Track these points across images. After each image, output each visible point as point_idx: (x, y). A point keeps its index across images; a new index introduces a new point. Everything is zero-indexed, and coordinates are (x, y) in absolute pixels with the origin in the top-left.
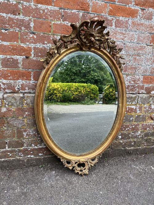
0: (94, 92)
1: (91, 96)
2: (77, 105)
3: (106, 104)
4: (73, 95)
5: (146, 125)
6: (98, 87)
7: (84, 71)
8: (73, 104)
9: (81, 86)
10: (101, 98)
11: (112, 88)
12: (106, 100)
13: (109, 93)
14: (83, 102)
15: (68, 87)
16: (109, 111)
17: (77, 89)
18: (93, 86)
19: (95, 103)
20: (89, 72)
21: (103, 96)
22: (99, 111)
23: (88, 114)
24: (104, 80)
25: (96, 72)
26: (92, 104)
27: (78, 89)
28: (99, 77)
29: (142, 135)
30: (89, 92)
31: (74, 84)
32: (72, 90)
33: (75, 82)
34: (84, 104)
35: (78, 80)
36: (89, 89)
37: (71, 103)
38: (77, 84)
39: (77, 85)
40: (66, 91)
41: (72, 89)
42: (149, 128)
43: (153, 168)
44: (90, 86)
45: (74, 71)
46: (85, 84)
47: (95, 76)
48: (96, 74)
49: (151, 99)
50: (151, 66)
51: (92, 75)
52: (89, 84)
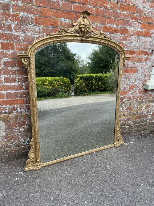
5: (121, 119)
10: (73, 90)
18: (65, 80)
27: (52, 83)
30: (62, 85)
42: (123, 121)
43: (125, 144)
49: (123, 104)
50: (123, 85)
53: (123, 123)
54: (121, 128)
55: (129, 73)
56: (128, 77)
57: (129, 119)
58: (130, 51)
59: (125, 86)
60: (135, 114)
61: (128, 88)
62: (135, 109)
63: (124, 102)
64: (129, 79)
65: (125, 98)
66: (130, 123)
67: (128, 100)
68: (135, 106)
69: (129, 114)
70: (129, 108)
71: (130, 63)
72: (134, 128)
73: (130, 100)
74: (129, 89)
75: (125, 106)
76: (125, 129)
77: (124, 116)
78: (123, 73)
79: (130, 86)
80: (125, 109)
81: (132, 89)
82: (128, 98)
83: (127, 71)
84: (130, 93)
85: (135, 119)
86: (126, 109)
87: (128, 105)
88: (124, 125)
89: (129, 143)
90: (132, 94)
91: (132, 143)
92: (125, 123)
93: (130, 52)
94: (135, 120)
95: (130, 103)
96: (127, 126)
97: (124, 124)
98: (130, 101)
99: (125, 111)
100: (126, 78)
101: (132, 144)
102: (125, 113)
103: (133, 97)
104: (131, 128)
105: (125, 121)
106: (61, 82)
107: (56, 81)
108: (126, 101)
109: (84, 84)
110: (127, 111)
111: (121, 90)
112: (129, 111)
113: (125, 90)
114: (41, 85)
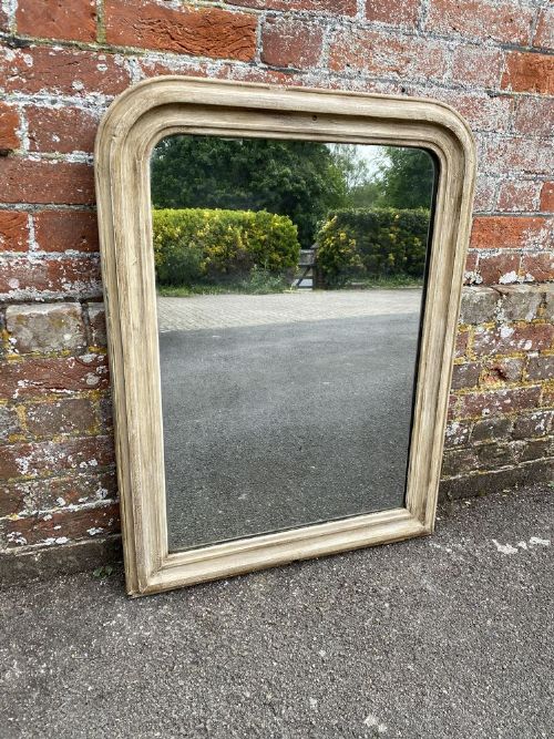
0: (281, 243)
1: (271, 261)
2: (223, 297)
3: (326, 289)
4: (206, 255)
5: (481, 397)
6: (296, 226)
7: (244, 160)
8: (207, 292)
9: (232, 221)
10: (308, 267)
11: (346, 229)
12: (325, 274)
13: (337, 247)
14: (245, 283)
15: (184, 224)
16: (337, 320)
17: (219, 234)
18: (279, 221)
19: (289, 286)
20: (261, 162)
21: (316, 261)
22: (304, 318)
23: (265, 333)
24: (316, 193)
25: (288, 163)
26: (277, 289)
27: (223, 233)
28: (298, 182)
29: (466, 435)
30: (263, 243)
31: (207, 213)
32: (201, 238)
33: (212, 206)
34: (248, 291)
35: (221, 193)
36: (265, 233)
37: (198, 287)
38: (218, 214)
39: (216, 218)
40: (177, 241)
41: (200, 234)
42: (490, 407)
43: (500, 548)
44: (267, 220)
45: (206, 158)
46: (249, 214)
47: (285, 179)
48: (289, 171)
49: (500, 304)
50: (503, 176)
51: (272, 177)
52: (264, 212)
53: (495, 421)
54: (480, 451)
55: (547, 95)
56: (535, 123)
57: (529, 401)
59: (518, 186)
61: (537, 200)
63: (506, 290)
64: (547, 134)
65: (511, 266)
66: (538, 420)
67: (530, 278)
69: (532, 367)
70: (532, 331)
73: (539, 281)
74: (542, 208)
75: (510, 315)
76: (505, 456)
77: (501, 375)
78: (503, 87)
79: (549, 185)
80: (506, 331)
82: (533, 265)
83: (535, 73)
84: (543, 232)
86: (515, 337)
87: (527, 310)
88: (496, 436)
89: (523, 544)
92: (507, 422)
95: (544, 296)
96: (515, 437)
97: (500, 430)
98: (543, 288)
99: (506, 350)
100: (523, 125)
101: (545, 549)
102: (506, 362)
104: (536, 450)
105: (506, 408)
106: (260, 232)
107: (242, 228)
108: (516, 283)
109: (354, 242)
110: (523, 346)
111: (491, 207)
112: (531, 351)
113: (515, 209)
114: (181, 237)
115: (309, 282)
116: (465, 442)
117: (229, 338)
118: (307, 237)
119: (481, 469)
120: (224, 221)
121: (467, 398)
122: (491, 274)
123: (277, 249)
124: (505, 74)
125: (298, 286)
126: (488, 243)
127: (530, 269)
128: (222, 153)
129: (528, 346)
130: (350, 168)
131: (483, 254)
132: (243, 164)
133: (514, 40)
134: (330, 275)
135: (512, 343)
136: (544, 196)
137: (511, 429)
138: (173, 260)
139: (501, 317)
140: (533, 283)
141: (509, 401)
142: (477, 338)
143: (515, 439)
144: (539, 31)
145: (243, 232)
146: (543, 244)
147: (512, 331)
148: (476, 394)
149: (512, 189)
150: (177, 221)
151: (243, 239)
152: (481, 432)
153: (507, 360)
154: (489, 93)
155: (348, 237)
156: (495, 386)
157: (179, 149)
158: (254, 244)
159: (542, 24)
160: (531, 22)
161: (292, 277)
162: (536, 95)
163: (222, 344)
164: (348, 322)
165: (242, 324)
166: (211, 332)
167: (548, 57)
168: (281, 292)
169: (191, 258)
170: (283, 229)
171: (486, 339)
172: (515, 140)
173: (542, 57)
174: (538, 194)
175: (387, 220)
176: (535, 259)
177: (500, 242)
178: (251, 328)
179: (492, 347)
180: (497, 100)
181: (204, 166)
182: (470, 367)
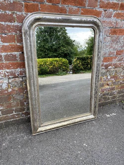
0: (65, 64)
1: (63, 68)
2: (53, 77)
3: (75, 74)
4: (49, 68)
6: (68, 61)
7: (55, 47)
8: (50, 76)
9: (54, 61)
10: (71, 69)
11: (79, 60)
12: (75, 70)
13: (77, 64)
14: (57, 73)
15: (44, 62)
17: (51, 63)
18: (64, 60)
19: (67, 73)
20: (59, 47)
21: (73, 68)
22: (71, 80)
23: (63, 84)
24: (71, 53)
25: (65, 47)
26: (64, 74)
28: (67, 51)
30: (61, 64)
31: (49, 59)
32: (48, 64)
33: (49, 57)
34: (58, 75)
35: (51, 55)
37: (47, 75)
38: (51, 59)
39: (51, 60)
40: (43, 65)
41: (47, 63)
42: (106, 90)
43: (107, 115)
44: (62, 60)
45: (47, 47)
46: (58, 59)
47: (65, 51)
48: (65, 49)
49: (108, 72)
50: (109, 50)
51: (62, 50)
52: (61, 58)
54: (104, 98)
55: (118, 35)
56: (115, 40)
57: (113, 89)
58: (121, 4)
59: (112, 51)
60: (121, 83)
61: (115, 53)
62: (121, 77)
63: (109, 70)
64: (117, 42)
65: (110, 65)
66: (115, 92)
67: (114, 67)
68: (122, 75)
69: (114, 83)
70: (114, 77)
71: (119, 21)
72: (118, 98)
73: (116, 67)
74: (116, 55)
75: (110, 74)
76: (109, 99)
77: (108, 85)
78: (109, 35)
79: (117, 51)
80: (109, 77)
81: (119, 55)
82: (114, 65)
83: (115, 32)
85: (120, 88)
86: (111, 78)
87: (113, 74)
89: (111, 115)
90: (119, 60)
91: (115, 114)
92: (109, 93)
93: (121, 6)
94: (119, 90)
95: (116, 71)
96: (110, 95)
97: (108, 94)
98: (116, 69)
99: (109, 80)
100: (113, 41)
102: (109, 83)
103: (120, 64)
104: (114, 97)
105: (109, 90)
106: (60, 62)
107: (56, 62)
108: (111, 68)
109: (81, 63)
110: (112, 80)
111: (107, 55)
112: (114, 80)
113: (111, 55)
114: (43, 64)
115: (72, 72)
116: (101, 96)
117: (56, 85)
118: (70, 63)
119: (104, 101)
120: (52, 60)
121: (102, 89)
122: (106, 67)
123: (64, 66)
124: (110, 32)
125: (69, 73)
126: (106, 62)
127: (114, 66)
128: (51, 46)
129: (113, 79)
130: (79, 47)
131: (105, 63)
132: (55, 48)
133: (112, 27)
134: (76, 71)
135: (110, 79)
136: (117, 53)
137: (110, 94)
138: (42, 70)
139: (108, 75)
140: (114, 68)
141: (109, 89)
142: (104, 79)
143: (110, 96)
144: (116, 25)
145: (57, 62)
146: (116, 61)
147: (110, 77)
148: (103, 88)
149: (111, 52)
150: (42, 61)
151: (57, 64)
152: (104, 95)
153: (109, 82)
154: (107, 36)
155: (79, 62)
156: (107, 87)
157: (41, 46)
158: (59, 65)
159: (117, 23)
160: (115, 23)
161: (68, 71)
162: (115, 35)
163: (54, 87)
164: (81, 81)
165: (58, 82)
166: (52, 84)
167: (118, 29)
168: (66, 75)
169: (46, 69)
170: (65, 62)
171: (105, 79)
172: (112, 44)
173: (117, 29)
174: (116, 53)
175: (88, 58)
176: (115, 64)
177: (108, 61)
178: (60, 83)
179: (106, 80)
180: (108, 37)
181: (47, 49)
182: (102, 84)
